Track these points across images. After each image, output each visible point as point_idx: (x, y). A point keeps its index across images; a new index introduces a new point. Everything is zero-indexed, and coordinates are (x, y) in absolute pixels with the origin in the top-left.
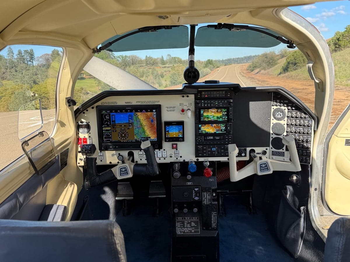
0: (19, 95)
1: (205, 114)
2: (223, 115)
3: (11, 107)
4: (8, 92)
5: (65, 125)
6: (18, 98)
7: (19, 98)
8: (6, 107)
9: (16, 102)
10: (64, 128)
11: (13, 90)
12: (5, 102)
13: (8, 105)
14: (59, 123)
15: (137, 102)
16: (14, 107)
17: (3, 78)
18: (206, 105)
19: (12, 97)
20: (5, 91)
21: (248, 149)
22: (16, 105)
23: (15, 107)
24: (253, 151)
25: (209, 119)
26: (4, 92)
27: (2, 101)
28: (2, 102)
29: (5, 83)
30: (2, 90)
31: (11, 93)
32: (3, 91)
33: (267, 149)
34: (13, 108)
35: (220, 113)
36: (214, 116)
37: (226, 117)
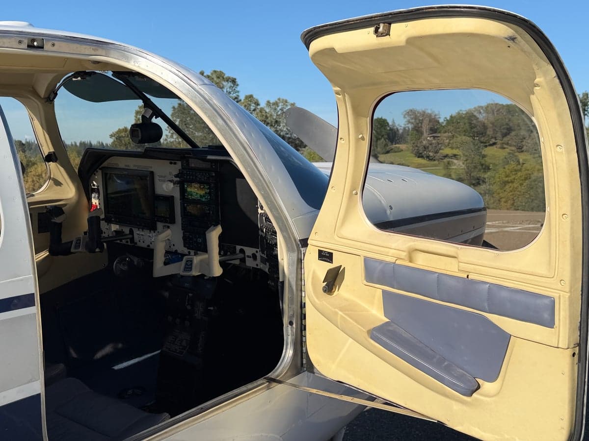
0: (536, 183)
1: (189, 190)
2: (206, 193)
3: (519, 203)
4: (519, 176)
5: (62, 184)
6: (535, 188)
7: (537, 188)
8: (510, 202)
9: (529, 194)
10: (59, 187)
11: (529, 172)
12: (511, 193)
13: (515, 198)
14: (52, 180)
15: (134, 166)
16: (524, 204)
17: (521, 149)
18: (188, 177)
19: (525, 184)
20: (513, 173)
21: (238, 248)
22: (530, 200)
23: (526, 203)
24: (242, 251)
25: (193, 198)
26: (513, 175)
27: (505, 191)
28: (506, 193)
29: (525, 157)
30: (509, 169)
31: (525, 177)
32: (511, 172)
33: (257, 252)
34: (522, 205)
35: (203, 190)
36: (197, 193)
37: (209, 197)
